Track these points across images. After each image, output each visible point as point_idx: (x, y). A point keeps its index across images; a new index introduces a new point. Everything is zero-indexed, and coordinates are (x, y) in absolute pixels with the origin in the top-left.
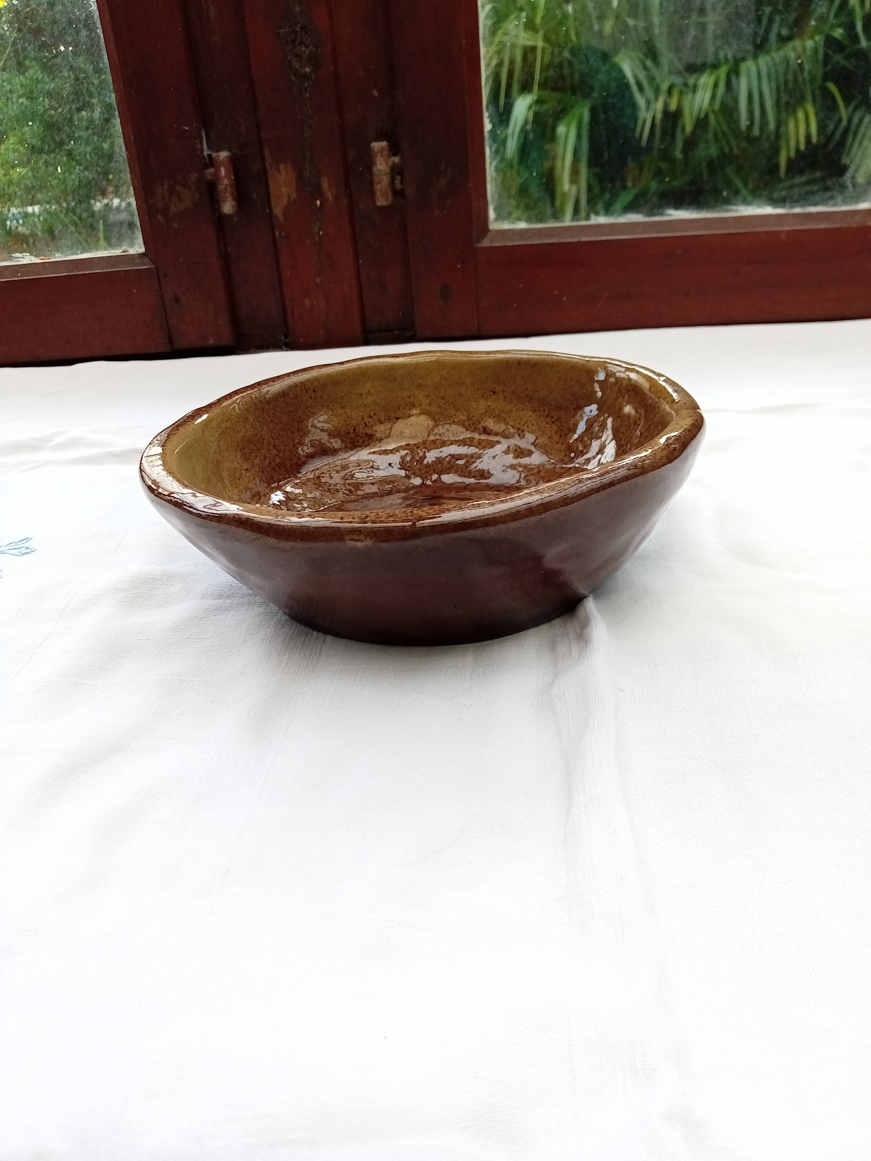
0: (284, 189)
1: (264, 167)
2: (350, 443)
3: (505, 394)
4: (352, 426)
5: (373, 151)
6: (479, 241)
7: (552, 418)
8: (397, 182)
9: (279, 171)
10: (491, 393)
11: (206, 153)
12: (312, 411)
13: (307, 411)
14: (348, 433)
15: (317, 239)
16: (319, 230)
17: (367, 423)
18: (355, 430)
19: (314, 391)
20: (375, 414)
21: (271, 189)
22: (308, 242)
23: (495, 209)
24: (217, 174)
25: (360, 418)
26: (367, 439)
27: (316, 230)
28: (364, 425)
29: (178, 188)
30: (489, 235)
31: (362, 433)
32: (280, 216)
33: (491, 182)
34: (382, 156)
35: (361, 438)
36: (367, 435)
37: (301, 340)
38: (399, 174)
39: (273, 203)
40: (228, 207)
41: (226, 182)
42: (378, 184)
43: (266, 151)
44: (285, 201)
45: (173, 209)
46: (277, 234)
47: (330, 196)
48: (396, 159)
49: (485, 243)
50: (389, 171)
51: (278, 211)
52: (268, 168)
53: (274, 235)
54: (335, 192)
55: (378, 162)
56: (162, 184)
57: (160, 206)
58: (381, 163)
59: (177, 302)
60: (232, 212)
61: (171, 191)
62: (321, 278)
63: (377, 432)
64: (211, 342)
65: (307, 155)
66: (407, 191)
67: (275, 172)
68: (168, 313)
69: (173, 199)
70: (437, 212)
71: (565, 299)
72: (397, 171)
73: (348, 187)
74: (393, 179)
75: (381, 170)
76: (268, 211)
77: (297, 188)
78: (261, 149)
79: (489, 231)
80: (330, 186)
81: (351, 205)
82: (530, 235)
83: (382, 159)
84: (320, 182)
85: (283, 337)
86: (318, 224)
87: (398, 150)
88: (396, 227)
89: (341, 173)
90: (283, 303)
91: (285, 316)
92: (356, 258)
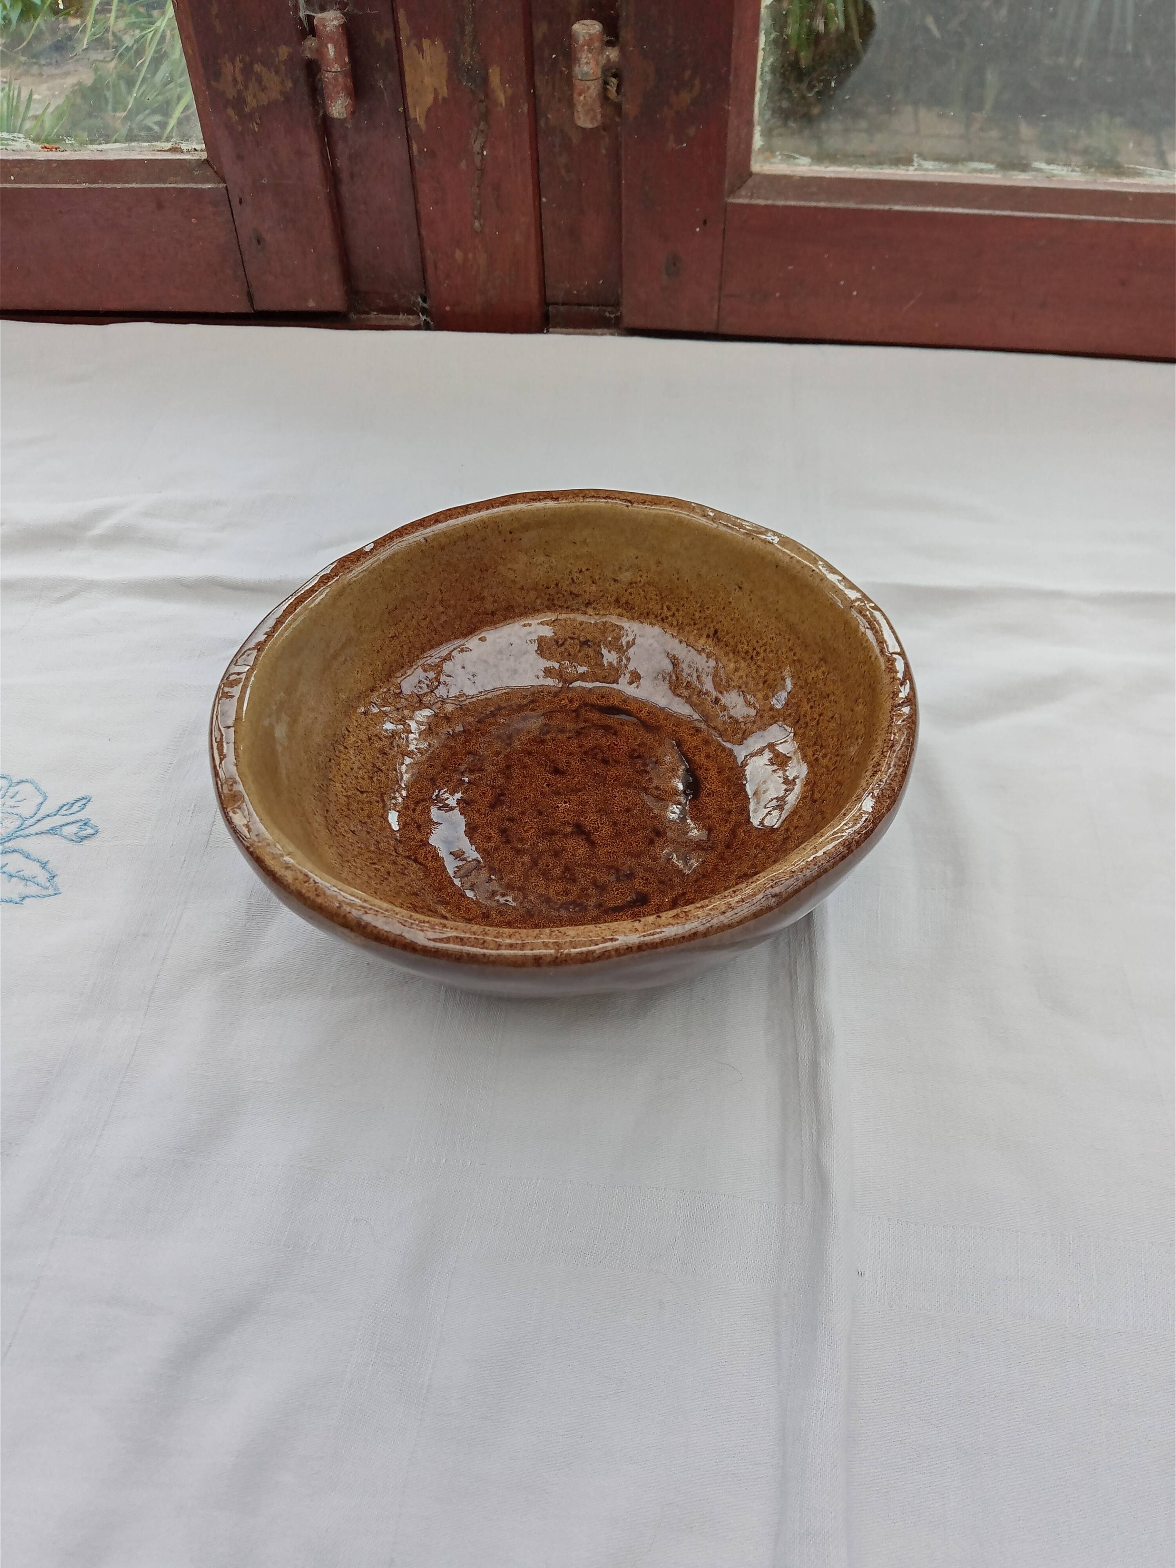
0: (427, 80)
1: (398, 40)
4: (554, 580)
5: (577, 39)
6: (732, 192)
8: (612, 89)
9: (421, 50)
11: (302, 14)
12: (503, 557)
13: (496, 557)
14: (548, 588)
15: (478, 164)
16: (483, 148)
17: (575, 579)
18: (557, 585)
21: (408, 79)
22: (463, 165)
24: (320, 50)
26: (571, 599)
27: (477, 147)
28: (570, 580)
29: (257, 68)
30: (750, 182)
31: (566, 591)
32: (421, 122)
33: (762, 90)
34: (590, 50)
35: (564, 596)
36: (571, 593)
37: (448, 308)
38: (615, 76)
39: (410, 101)
40: (338, 108)
41: (336, 67)
42: (580, 95)
44: (430, 99)
45: (251, 101)
46: (415, 148)
47: (501, 98)
48: (613, 54)
49: (741, 199)
50: (600, 73)
51: (417, 113)
52: (404, 44)
53: (410, 148)
54: (510, 92)
55: (584, 60)
56: (232, 60)
57: (231, 93)
58: (587, 63)
59: (259, 242)
60: (345, 116)
61: (247, 70)
62: (482, 221)
63: (585, 592)
64: (311, 305)
65: (468, 29)
66: (627, 107)
67: (415, 50)
68: (246, 258)
69: (250, 85)
70: (671, 144)
71: (855, 293)
72: (612, 72)
73: (531, 83)
74: (606, 83)
75: (587, 73)
76: (401, 109)
77: (450, 80)
78: (394, 11)
79: (751, 174)
80: (503, 82)
81: (535, 113)
82: (814, 189)
83: (590, 55)
84: (487, 73)
85: (420, 299)
86: (480, 140)
87: (617, 37)
88: (604, 152)
89: (521, 59)
90: (422, 250)
91: (424, 270)
92: (538, 195)
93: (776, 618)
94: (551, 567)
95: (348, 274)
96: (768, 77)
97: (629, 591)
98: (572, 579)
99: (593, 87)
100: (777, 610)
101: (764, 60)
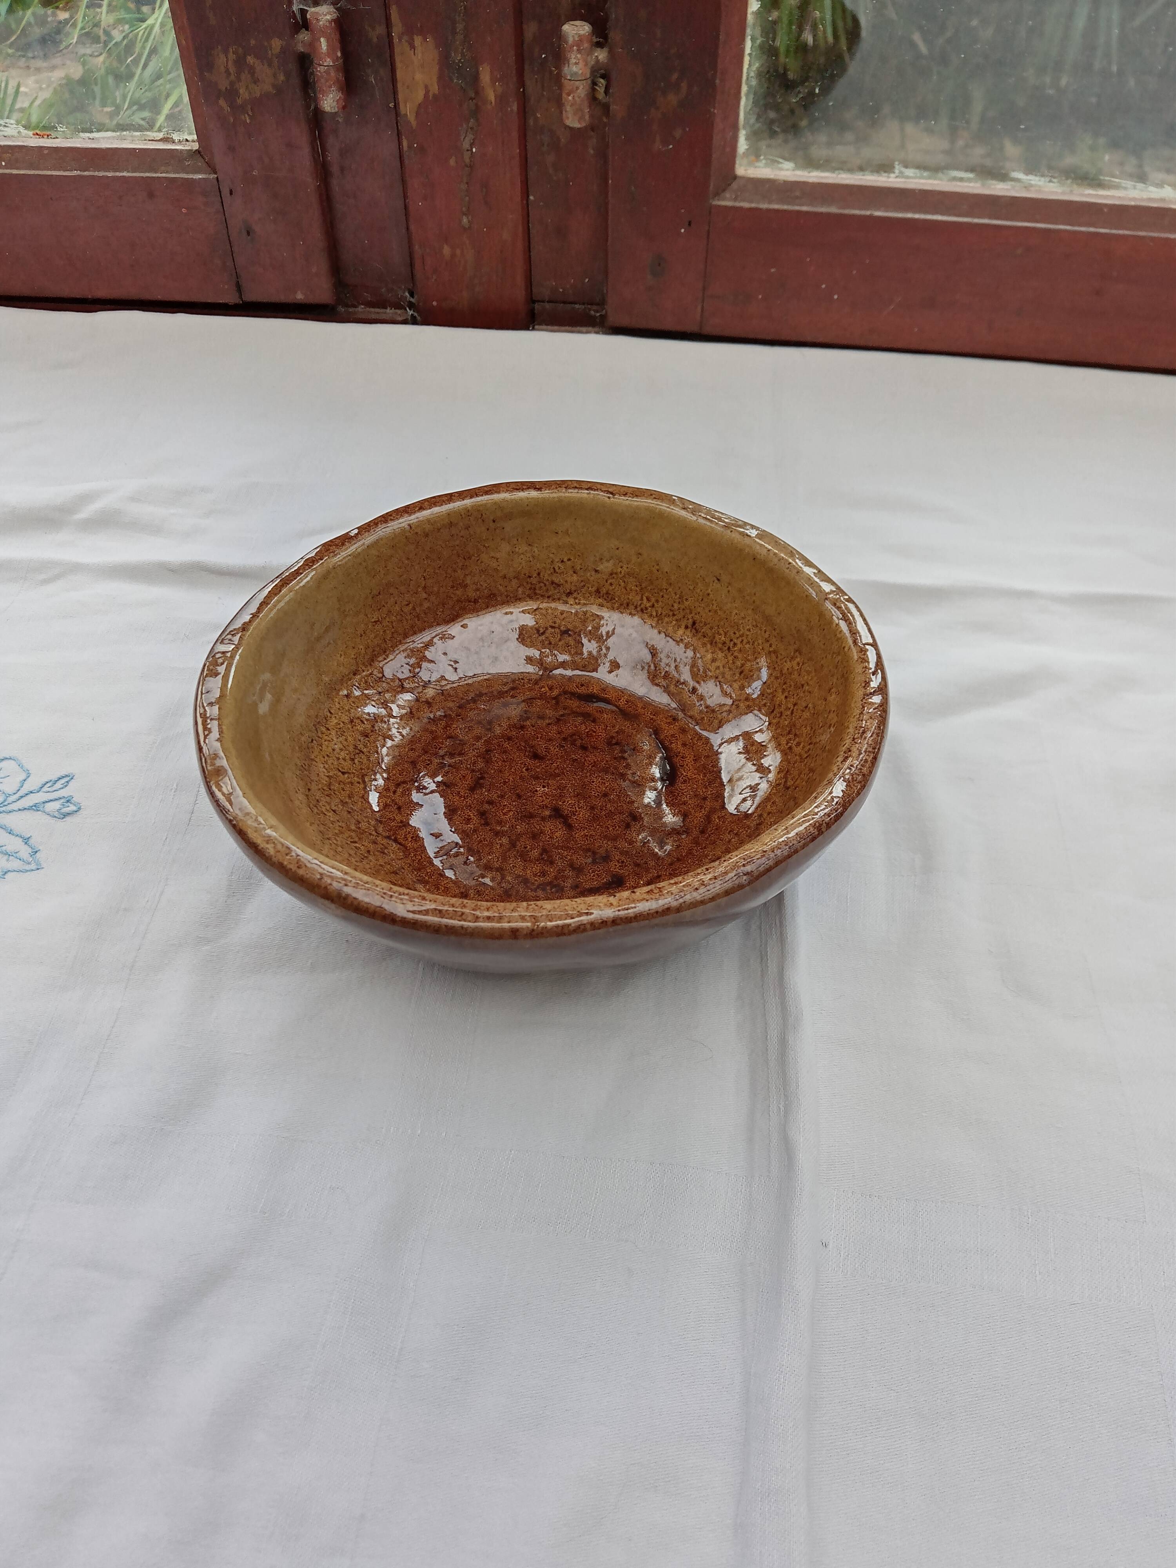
0: (418, 76)
1: (389, 35)
4: (536, 569)
5: (566, 43)
6: (717, 194)
8: (601, 90)
9: (413, 47)
11: (296, 8)
12: (487, 545)
13: (479, 545)
14: (530, 577)
15: (467, 161)
16: (472, 145)
17: (557, 569)
18: (539, 574)
21: (399, 74)
22: (452, 162)
24: (313, 44)
26: (552, 588)
27: (466, 145)
28: (552, 570)
29: (250, 60)
30: (735, 185)
31: (548, 580)
32: (411, 117)
33: (747, 95)
34: (579, 51)
35: (545, 585)
36: (553, 583)
37: (435, 303)
38: (603, 77)
39: (401, 97)
40: (330, 102)
41: (329, 62)
42: (569, 95)
44: (420, 96)
45: (243, 92)
46: (405, 143)
47: (491, 96)
48: (602, 55)
49: (726, 202)
50: (588, 74)
51: (408, 110)
52: (396, 40)
53: (400, 143)
54: (500, 90)
55: (573, 61)
56: (226, 52)
57: (224, 85)
58: (576, 64)
59: (248, 233)
60: (336, 110)
61: (240, 63)
62: (470, 217)
63: (566, 581)
64: (300, 297)
65: (460, 27)
66: (613, 107)
67: (406, 47)
68: (235, 249)
69: (243, 76)
70: (658, 146)
71: (836, 297)
72: (601, 73)
73: (521, 83)
74: (594, 83)
75: (576, 73)
76: (392, 105)
77: (440, 78)
78: (386, 7)
79: (735, 177)
80: (493, 80)
81: (524, 112)
82: (798, 194)
83: (579, 56)
84: (478, 72)
85: (407, 294)
86: (470, 136)
87: (606, 37)
88: (592, 152)
89: (511, 60)
90: (410, 246)
91: (412, 265)
92: (526, 193)
93: (753, 609)
94: (533, 557)
95: (336, 268)
96: (754, 82)
97: (609, 582)
98: (554, 568)
99: (581, 87)
100: (754, 602)
101: (750, 65)
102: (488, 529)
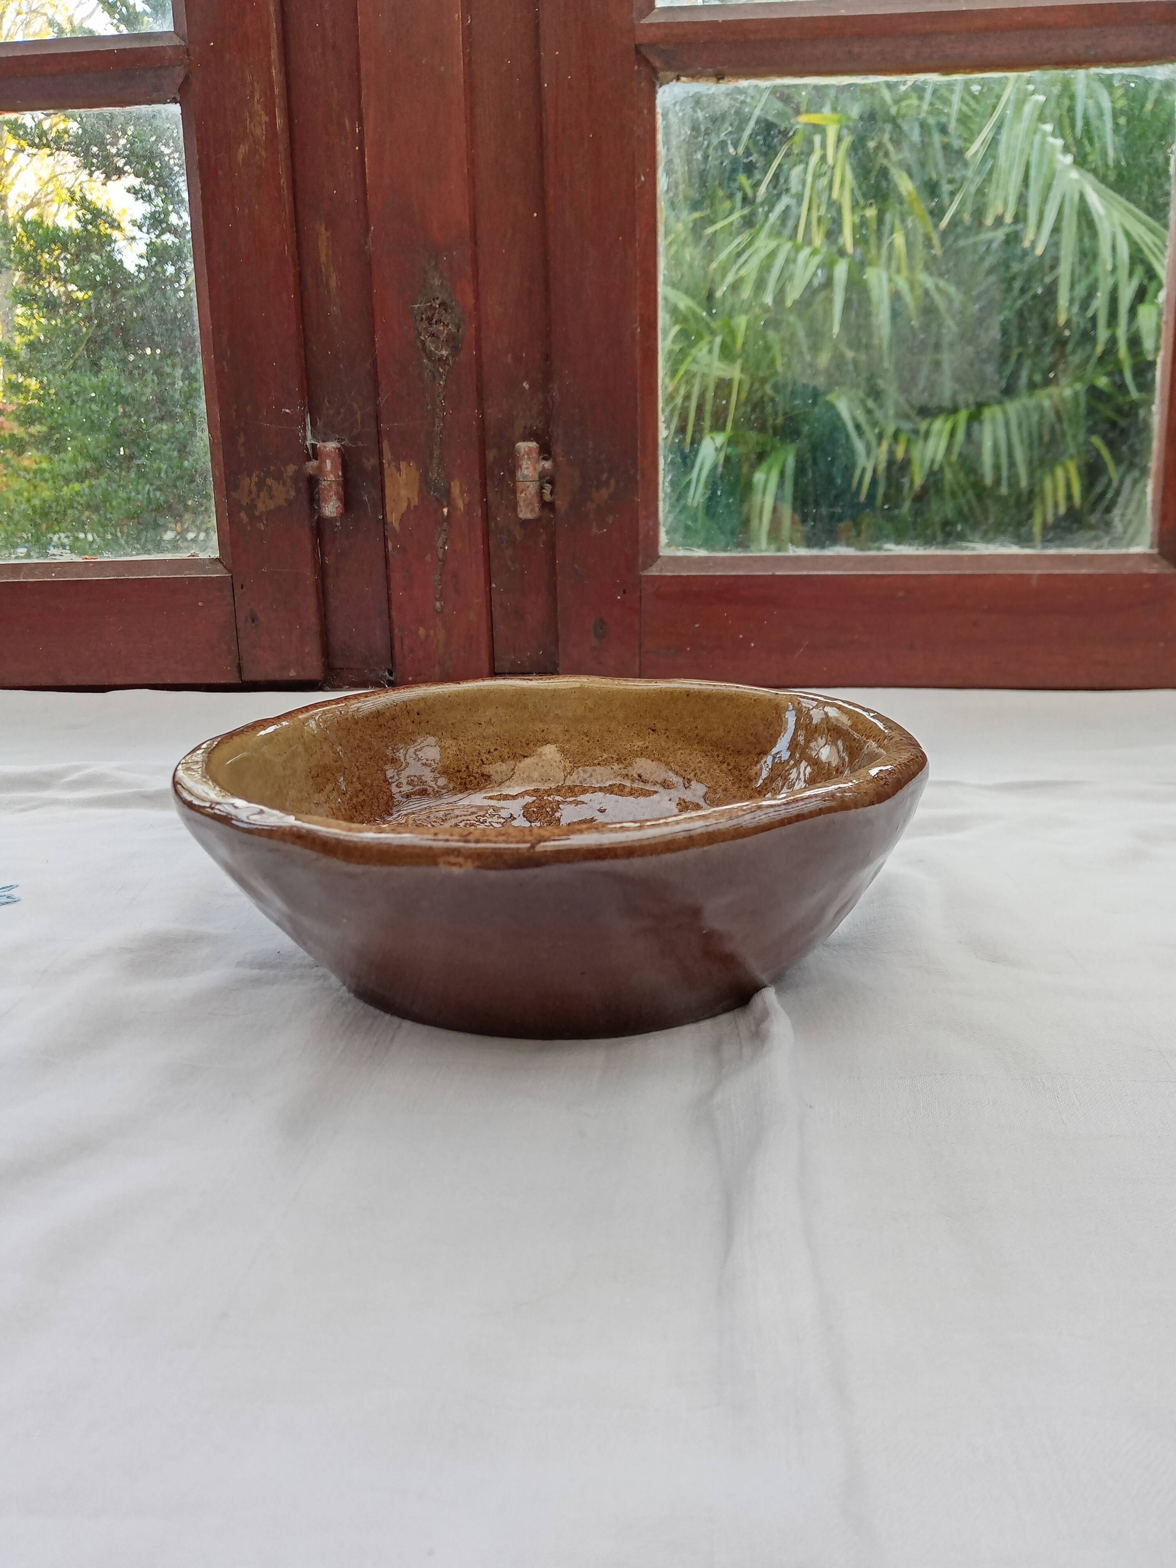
0: (403, 492)
1: (381, 464)
2: (461, 784)
3: (668, 734)
4: (464, 762)
5: (519, 453)
6: (645, 568)
7: (728, 765)
8: (547, 491)
9: (399, 470)
10: (650, 730)
11: (308, 443)
12: (413, 741)
13: (406, 741)
14: (459, 771)
15: (441, 556)
16: (445, 544)
17: (484, 760)
18: (467, 767)
19: (418, 714)
20: (496, 750)
21: (388, 491)
22: (428, 558)
23: (667, 532)
24: (320, 468)
25: (476, 753)
26: (482, 781)
27: (440, 543)
28: (480, 762)
29: (269, 481)
30: (659, 562)
31: (477, 773)
32: (396, 525)
33: (664, 499)
34: (529, 459)
35: (475, 778)
36: (482, 775)
37: (410, 679)
38: (549, 482)
39: (388, 509)
40: (331, 508)
41: (331, 477)
42: (521, 492)
43: (385, 445)
44: (404, 506)
45: (261, 507)
46: (390, 545)
47: (461, 504)
48: (547, 465)
49: (654, 571)
50: (537, 479)
51: (393, 519)
52: (386, 466)
53: (386, 546)
54: (467, 500)
55: (524, 466)
56: (250, 476)
57: (245, 501)
58: (527, 468)
59: (253, 621)
60: (335, 515)
61: (260, 484)
62: (442, 603)
63: (496, 772)
64: (292, 674)
65: (436, 453)
66: (558, 503)
67: (394, 471)
68: (241, 634)
69: (262, 494)
70: (595, 530)
71: (753, 645)
72: (547, 479)
73: (484, 494)
74: (542, 488)
75: (527, 476)
76: (381, 517)
77: (420, 491)
78: (379, 443)
79: (659, 557)
80: (462, 492)
81: (486, 516)
82: (711, 564)
83: (529, 462)
84: (450, 486)
85: (387, 673)
86: (443, 536)
87: (550, 453)
88: (542, 546)
89: (476, 477)
90: (391, 631)
91: (392, 647)
92: (489, 581)
94: (460, 750)
95: (326, 651)
96: (669, 490)
97: (540, 764)
98: (482, 760)
99: (531, 486)
100: (697, 735)
101: (664, 477)
102: (413, 722)
